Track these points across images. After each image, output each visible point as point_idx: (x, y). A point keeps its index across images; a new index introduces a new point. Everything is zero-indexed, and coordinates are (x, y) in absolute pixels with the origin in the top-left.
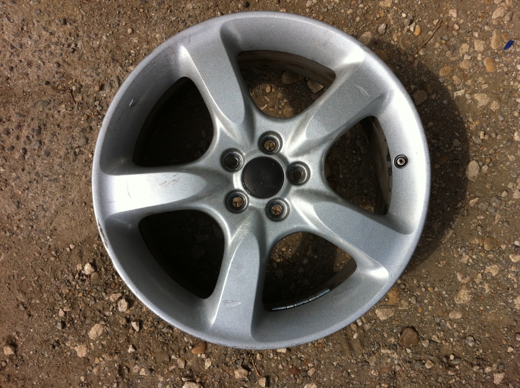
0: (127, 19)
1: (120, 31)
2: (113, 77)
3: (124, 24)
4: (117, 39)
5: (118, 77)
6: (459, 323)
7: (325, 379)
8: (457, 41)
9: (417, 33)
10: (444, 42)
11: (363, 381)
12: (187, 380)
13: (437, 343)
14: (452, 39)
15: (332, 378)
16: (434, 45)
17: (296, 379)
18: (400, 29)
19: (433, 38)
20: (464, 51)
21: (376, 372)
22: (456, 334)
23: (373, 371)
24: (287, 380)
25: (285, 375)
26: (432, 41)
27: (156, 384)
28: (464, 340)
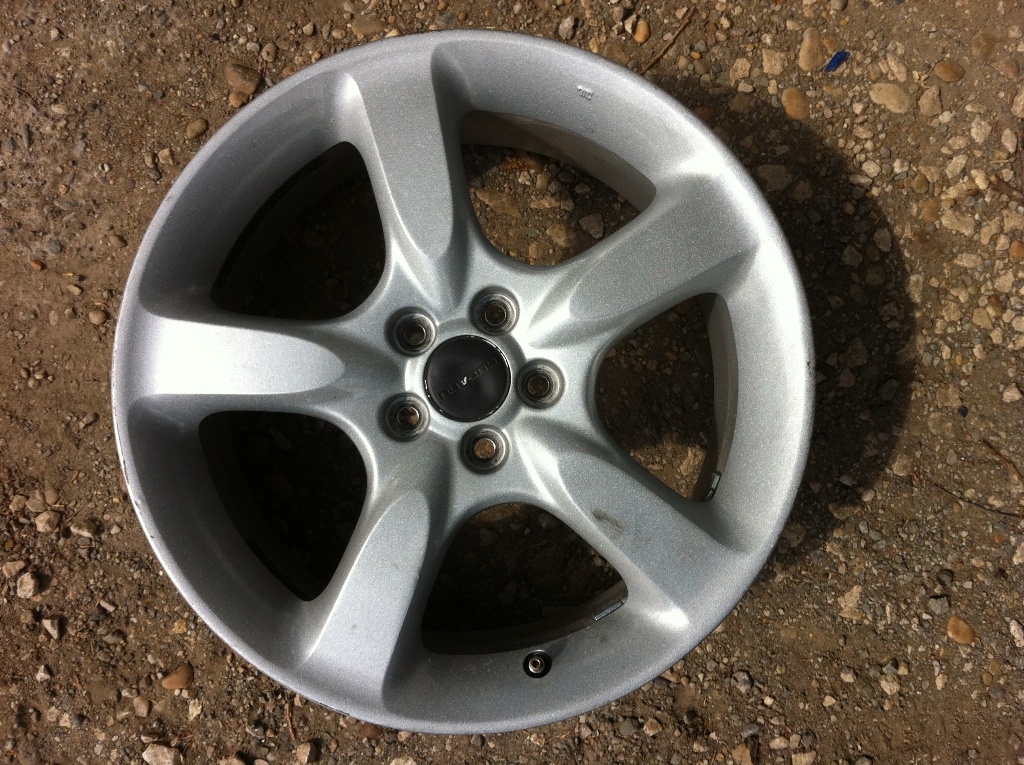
0: (51, 10)
1: (36, 35)
2: (18, 127)
3: (43, 20)
4: (30, 51)
5: (28, 126)
6: (716, 642)
7: (434, 749)
8: (724, 54)
9: (639, 37)
10: (696, 55)
11: (512, 756)
12: (151, 740)
13: (669, 682)
14: (715, 50)
15: (448, 748)
16: (676, 62)
17: (374, 747)
18: (603, 29)
19: (675, 46)
20: (740, 74)
21: (539, 737)
22: (711, 665)
23: (534, 736)
24: (355, 749)
25: (352, 738)
26: (671, 53)
27: (91, 745)
28: (727, 680)
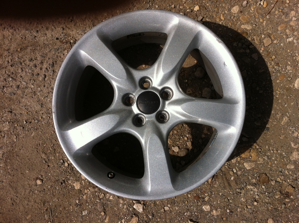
6: (292, 171)
7: (215, 203)
8: (288, 10)
9: (265, 6)
10: (280, 10)
11: (237, 204)
12: (136, 202)
13: (280, 182)
14: (285, 9)
15: (219, 202)
16: (275, 12)
17: (198, 202)
18: (255, 4)
19: (274, 8)
20: (293, 15)
21: (244, 199)
22: (291, 177)
24: (193, 203)
25: (192, 200)
26: (273, 10)
